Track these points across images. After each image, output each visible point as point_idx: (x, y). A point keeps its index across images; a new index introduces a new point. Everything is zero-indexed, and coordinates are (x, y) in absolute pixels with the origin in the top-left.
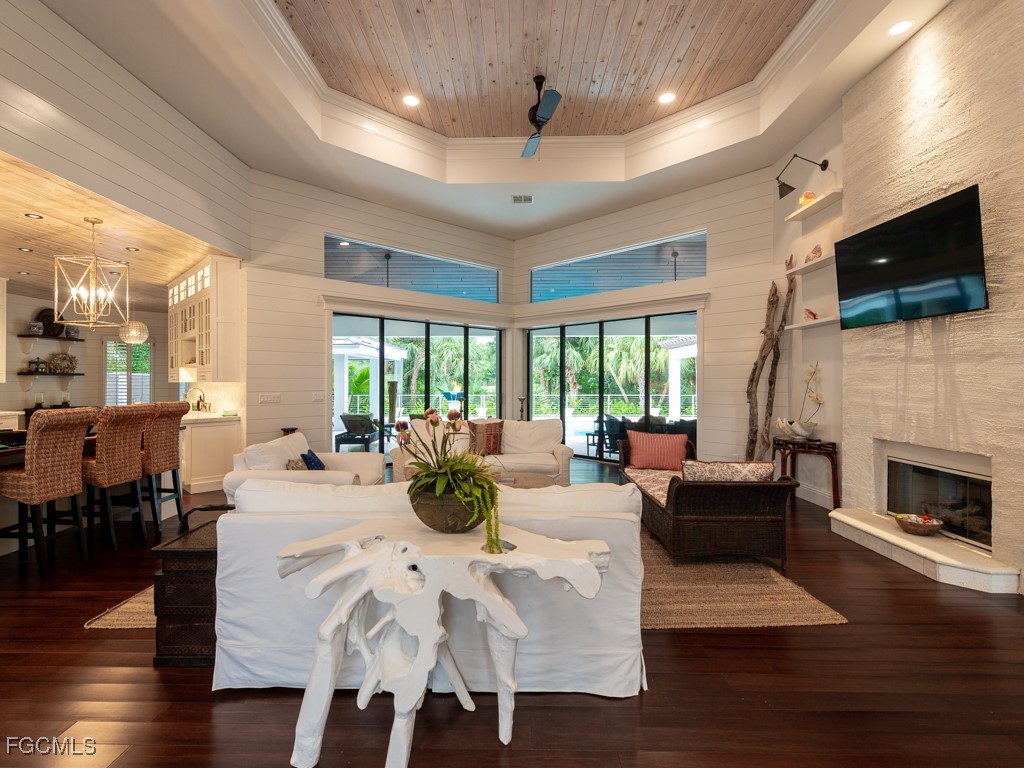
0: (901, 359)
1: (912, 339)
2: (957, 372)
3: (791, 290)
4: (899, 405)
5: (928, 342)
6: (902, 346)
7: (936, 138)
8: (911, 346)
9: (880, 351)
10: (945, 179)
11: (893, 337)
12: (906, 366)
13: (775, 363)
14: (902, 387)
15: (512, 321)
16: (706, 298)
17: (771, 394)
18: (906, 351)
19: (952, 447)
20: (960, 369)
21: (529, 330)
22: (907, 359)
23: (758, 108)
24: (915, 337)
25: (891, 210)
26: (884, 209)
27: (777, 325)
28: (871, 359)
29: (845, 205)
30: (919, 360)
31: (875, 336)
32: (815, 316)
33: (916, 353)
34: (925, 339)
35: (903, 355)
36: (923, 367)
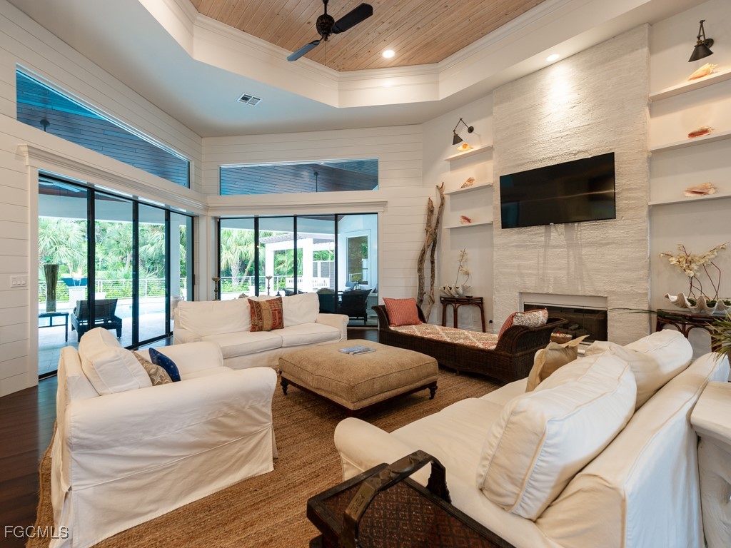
0: (542, 246)
1: (550, 236)
2: (583, 252)
3: (442, 204)
4: (540, 272)
5: (562, 236)
6: (543, 239)
7: (567, 125)
8: (549, 239)
9: (525, 242)
10: (574, 148)
11: (535, 234)
12: (545, 251)
13: (433, 251)
14: (542, 262)
15: (207, 208)
16: (385, 205)
17: (433, 270)
18: (546, 242)
19: (580, 293)
20: (584, 251)
21: (220, 219)
22: (546, 246)
23: (438, 82)
24: (552, 234)
25: (533, 162)
26: (528, 160)
27: (433, 225)
28: (517, 246)
29: (494, 155)
30: (555, 247)
31: (521, 233)
32: (469, 221)
33: (553, 242)
34: (559, 235)
35: (543, 244)
36: (558, 251)
